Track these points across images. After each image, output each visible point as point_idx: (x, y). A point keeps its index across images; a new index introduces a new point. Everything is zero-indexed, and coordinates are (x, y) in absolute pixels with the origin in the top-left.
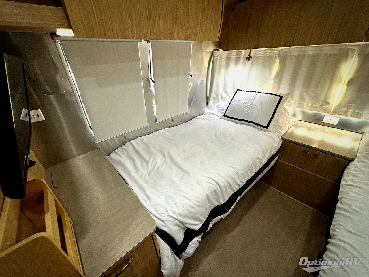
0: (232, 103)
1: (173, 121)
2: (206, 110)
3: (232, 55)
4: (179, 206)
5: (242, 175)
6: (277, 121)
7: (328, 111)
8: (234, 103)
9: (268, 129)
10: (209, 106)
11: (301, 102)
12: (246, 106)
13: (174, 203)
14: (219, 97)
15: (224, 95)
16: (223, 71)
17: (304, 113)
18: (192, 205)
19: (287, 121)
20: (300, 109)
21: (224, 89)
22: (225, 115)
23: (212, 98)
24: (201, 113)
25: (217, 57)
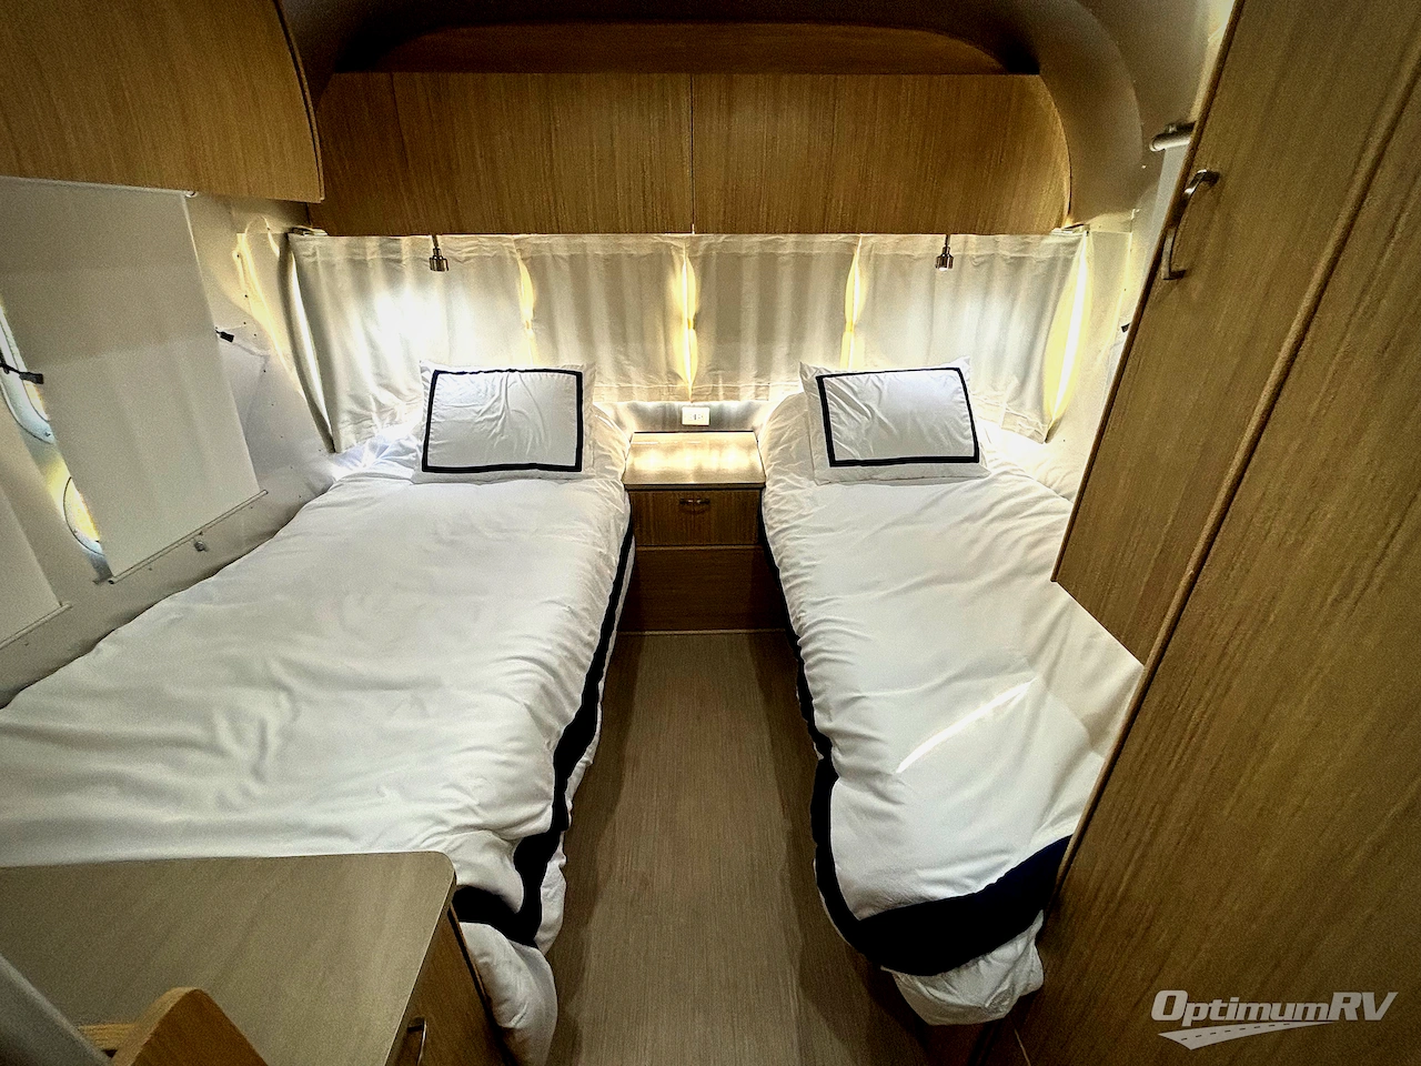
0: (437, 420)
1: (199, 548)
2: (336, 470)
3: (369, 252)
4: (470, 784)
5: (584, 614)
6: (594, 445)
7: (683, 396)
8: (443, 417)
9: (582, 472)
10: (344, 451)
11: (623, 385)
12: (493, 420)
13: (448, 787)
14: (370, 410)
15: (386, 398)
16: (353, 310)
17: (638, 412)
18: (504, 757)
19: (614, 438)
20: (626, 403)
21: (379, 375)
22: (429, 464)
23: (344, 417)
24: (320, 486)
25: (311, 260)
